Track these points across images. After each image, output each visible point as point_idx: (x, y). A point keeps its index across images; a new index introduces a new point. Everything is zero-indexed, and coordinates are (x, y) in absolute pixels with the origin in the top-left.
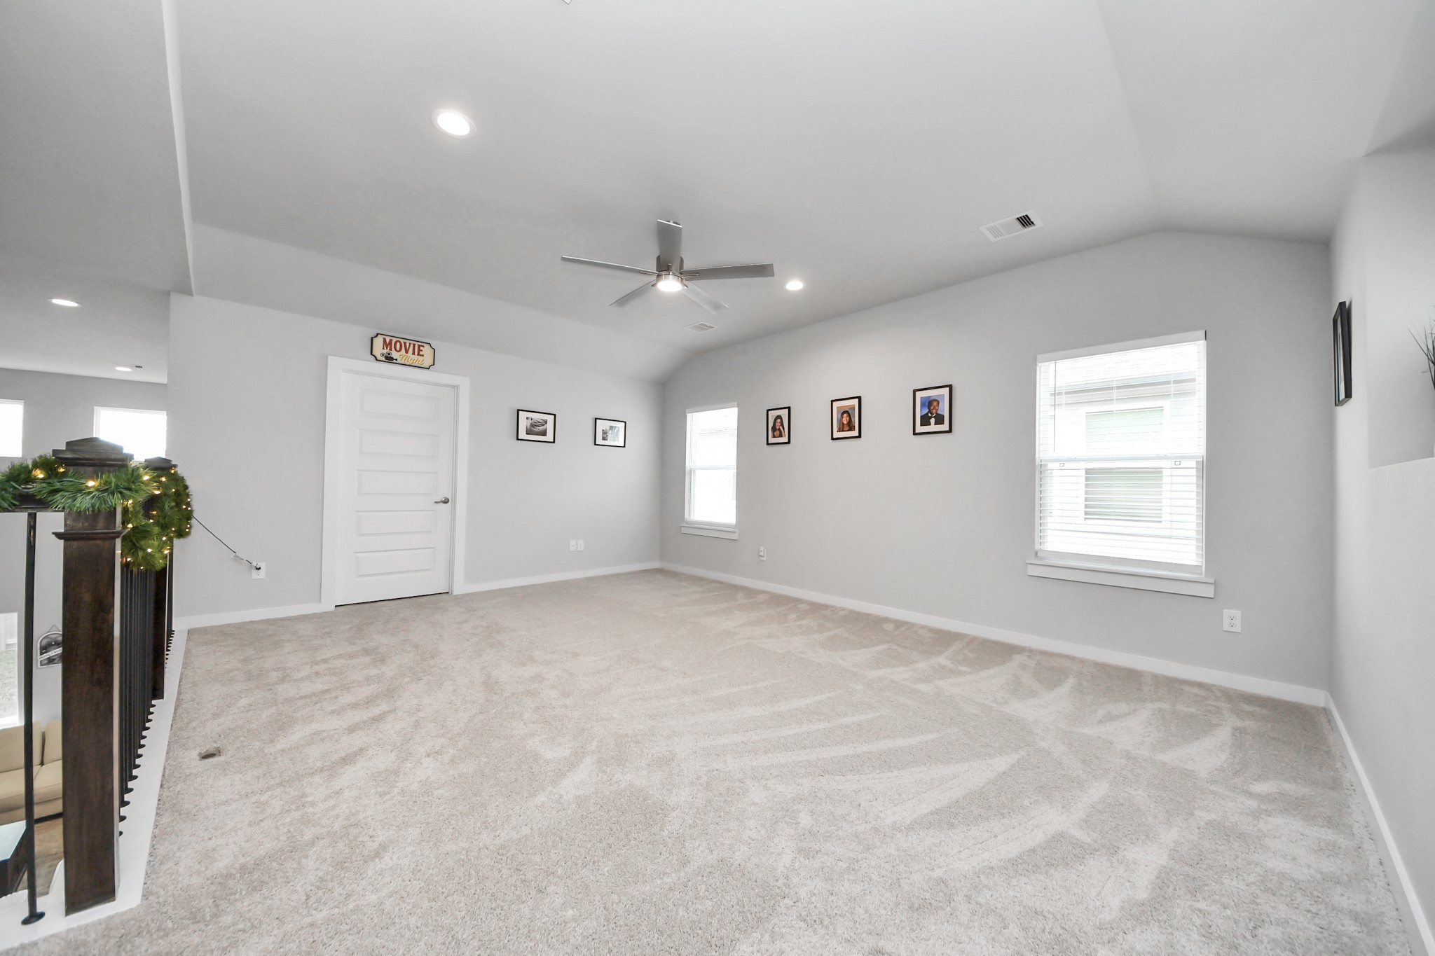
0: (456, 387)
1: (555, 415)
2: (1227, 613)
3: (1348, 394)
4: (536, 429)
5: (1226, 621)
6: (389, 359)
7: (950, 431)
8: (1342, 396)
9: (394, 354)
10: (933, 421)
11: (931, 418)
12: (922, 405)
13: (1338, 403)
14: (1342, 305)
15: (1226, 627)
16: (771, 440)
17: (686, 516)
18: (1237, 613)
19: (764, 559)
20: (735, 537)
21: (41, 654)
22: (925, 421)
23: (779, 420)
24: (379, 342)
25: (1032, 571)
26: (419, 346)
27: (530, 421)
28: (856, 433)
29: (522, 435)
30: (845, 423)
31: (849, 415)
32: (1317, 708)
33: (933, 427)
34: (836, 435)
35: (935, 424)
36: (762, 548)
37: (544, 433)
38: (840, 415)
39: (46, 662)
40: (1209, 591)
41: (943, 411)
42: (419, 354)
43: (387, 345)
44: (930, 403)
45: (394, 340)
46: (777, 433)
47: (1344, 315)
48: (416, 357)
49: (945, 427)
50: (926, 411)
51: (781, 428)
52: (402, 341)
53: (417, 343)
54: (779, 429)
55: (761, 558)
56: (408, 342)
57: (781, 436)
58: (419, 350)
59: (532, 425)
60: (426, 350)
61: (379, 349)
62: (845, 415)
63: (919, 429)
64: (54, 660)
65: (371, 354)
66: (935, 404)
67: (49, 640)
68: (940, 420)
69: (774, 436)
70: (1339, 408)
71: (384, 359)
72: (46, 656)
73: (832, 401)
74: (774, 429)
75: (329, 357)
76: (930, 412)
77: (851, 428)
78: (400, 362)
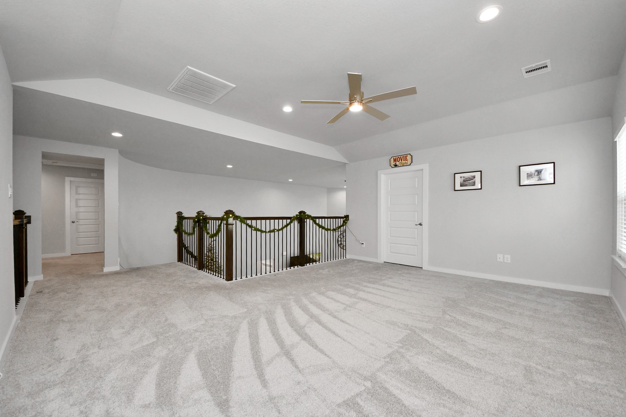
0: (422, 169)
1: (481, 172)
4: (468, 183)
6: (396, 166)
9: (397, 163)
24: (392, 160)
26: (406, 156)
27: (463, 179)
29: (458, 187)
37: (474, 184)
42: (406, 160)
43: (395, 160)
45: (397, 157)
48: (405, 162)
56: (402, 156)
58: (406, 158)
59: (464, 181)
60: (409, 158)
61: (393, 163)
65: (390, 166)
75: (377, 171)
78: (399, 166)
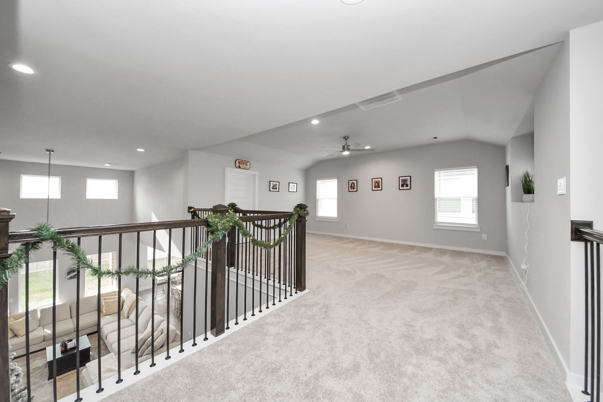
0: (255, 175)
1: (279, 182)
2: (483, 235)
3: (508, 185)
4: (274, 187)
5: (483, 237)
6: (240, 167)
7: (410, 189)
8: (507, 185)
9: (241, 166)
10: (405, 186)
11: (404, 185)
12: (402, 181)
13: (506, 186)
14: (507, 166)
15: (483, 239)
16: (350, 190)
17: (317, 215)
18: (485, 235)
19: (348, 228)
20: (337, 221)
21: (68, 275)
22: (403, 186)
23: (353, 184)
24: (237, 162)
25: (434, 227)
26: (247, 162)
27: (273, 185)
28: (380, 189)
29: (271, 190)
30: (377, 185)
31: (378, 183)
32: (504, 257)
33: (405, 188)
34: (374, 189)
35: (406, 187)
36: (348, 224)
37: (276, 189)
38: (375, 183)
39: (69, 278)
40: (479, 231)
41: (408, 183)
42: (246, 165)
43: (239, 163)
44: (404, 181)
45: (241, 161)
46: (352, 188)
47: (507, 168)
48: (246, 166)
49: (409, 188)
50: (403, 183)
51: (354, 186)
52: (243, 161)
53: (246, 162)
54: (353, 187)
55: (347, 228)
56: (244, 161)
57: (354, 189)
58: (247, 164)
59: (273, 186)
60: (248, 164)
61: (237, 164)
62: (377, 183)
63: (401, 188)
64: (72, 277)
65: (235, 166)
66: (406, 181)
67: (70, 270)
68: (407, 186)
69: (351, 189)
70: (507, 187)
71: (238, 167)
72: (69, 276)
73: (372, 179)
74: (351, 186)
75: (226, 168)
76: (404, 183)
77: (379, 187)
78: (242, 168)
